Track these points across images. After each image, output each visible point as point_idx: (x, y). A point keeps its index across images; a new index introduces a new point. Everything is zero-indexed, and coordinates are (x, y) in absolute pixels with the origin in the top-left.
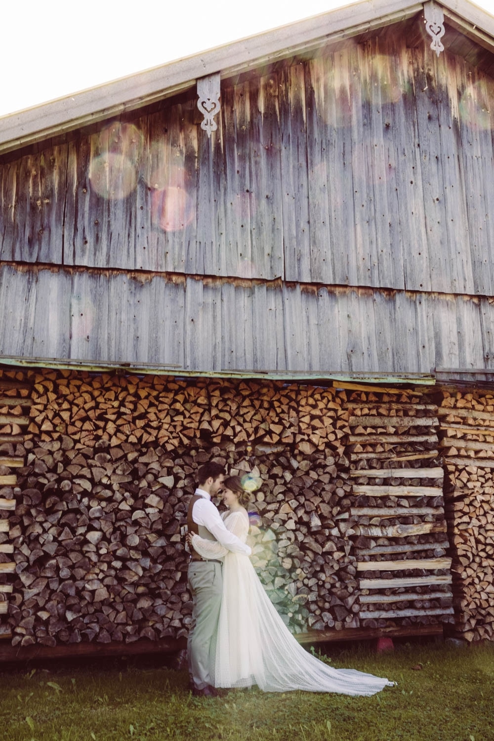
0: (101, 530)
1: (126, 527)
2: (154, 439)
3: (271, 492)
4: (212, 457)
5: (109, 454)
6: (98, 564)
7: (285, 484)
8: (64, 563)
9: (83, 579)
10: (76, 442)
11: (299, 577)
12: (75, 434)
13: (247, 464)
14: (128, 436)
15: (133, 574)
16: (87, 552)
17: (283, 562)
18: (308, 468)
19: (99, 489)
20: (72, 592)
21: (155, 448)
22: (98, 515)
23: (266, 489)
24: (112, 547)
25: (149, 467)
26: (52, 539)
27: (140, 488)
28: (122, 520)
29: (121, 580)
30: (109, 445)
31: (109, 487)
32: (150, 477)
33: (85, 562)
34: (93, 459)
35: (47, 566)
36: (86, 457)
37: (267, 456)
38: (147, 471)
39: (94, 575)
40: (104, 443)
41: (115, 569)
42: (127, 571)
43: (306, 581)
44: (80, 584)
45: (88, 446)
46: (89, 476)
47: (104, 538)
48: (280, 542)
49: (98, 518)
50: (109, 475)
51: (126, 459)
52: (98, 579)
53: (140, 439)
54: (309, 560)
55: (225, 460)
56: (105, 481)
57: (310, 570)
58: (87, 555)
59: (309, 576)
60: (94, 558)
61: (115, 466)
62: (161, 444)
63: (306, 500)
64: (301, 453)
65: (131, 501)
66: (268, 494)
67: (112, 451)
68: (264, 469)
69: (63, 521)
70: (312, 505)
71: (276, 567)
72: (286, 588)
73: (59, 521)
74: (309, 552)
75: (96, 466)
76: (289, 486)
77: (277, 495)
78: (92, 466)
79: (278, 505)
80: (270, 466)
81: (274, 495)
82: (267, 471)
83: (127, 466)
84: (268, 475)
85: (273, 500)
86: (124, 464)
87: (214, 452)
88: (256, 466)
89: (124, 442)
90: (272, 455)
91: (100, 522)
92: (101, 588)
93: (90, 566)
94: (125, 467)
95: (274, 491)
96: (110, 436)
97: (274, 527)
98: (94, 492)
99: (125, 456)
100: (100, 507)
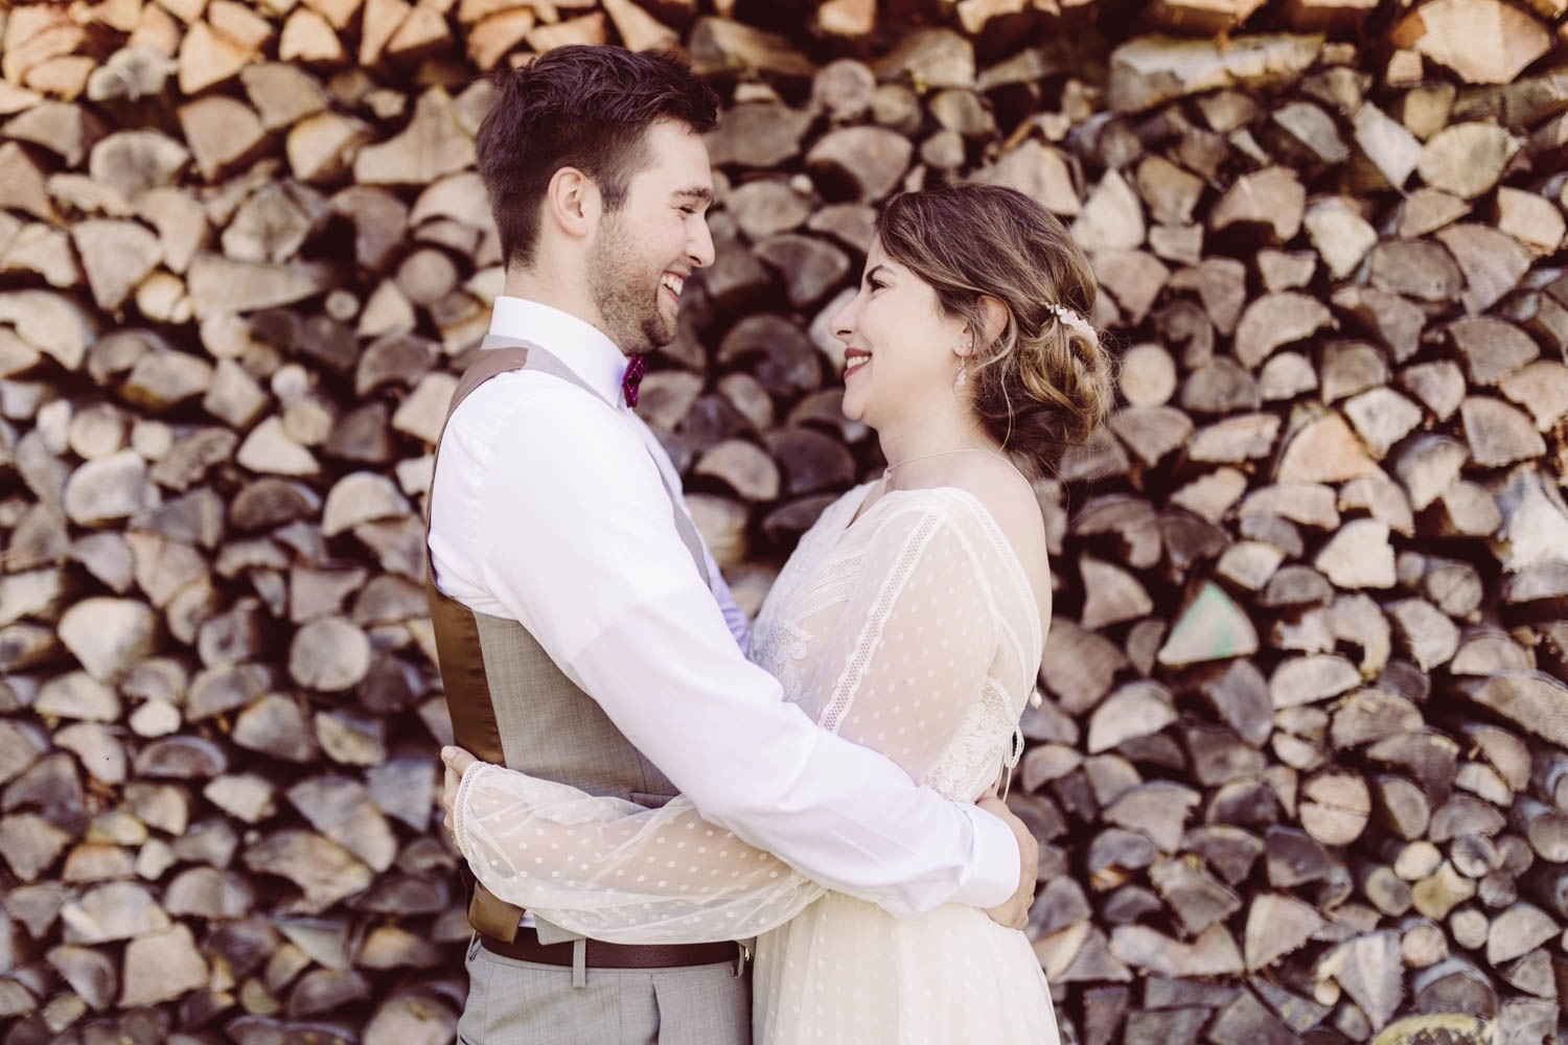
0: (135, 593)
1: (286, 576)
2: (437, 29)
3: (1224, 345)
4: (821, 127)
5: (178, 134)
6: (131, 793)
7: (1322, 285)
9: (53, 871)
11: (1418, 898)
13: (1051, 163)
14: (278, 23)
15: (337, 857)
16: (66, 722)
17: (1301, 798)
18: (1485, 176)
19: (125, 351)
21: (455, 91)
22: (114, 504)
23: (1182, 324)
24: (207, 697)
25: (427, 206)
27: (367, 341)
28: (262, 530)
29: (273, 892)
30: (173, 81)
31: (186, 337)
32: (428, 273)
33: (53, 781)
34: (83, 168)
36: (47, 160)
37: (1192, 105)
38: (410, 233)
39: (118, 856)
40: (136, 68)
41: (238, 826)
42: (297, 841)
43: (1469, 926)
44: (34, 904)
45: (51, 95)
46: (61, 272)
47: (165, 643)
48: (1288, 673)
49: (119, 525)
50: (177, 264)
51: (284, 171)
52: (140, 880)
53: (351, 34)
54: (1497, 792)
55: (901, 147)
56: (159, 301)
57: (1498, 856)
58: (62, 739)
59: (1490, 894)
60: (106, 763)
61: (218, 207)
62: (487, 60)
63: (1473, 390)
64: (1436, 74)
65: (313, 419)
66: (1201, 355)
67: (194, 119)
68: (1173, 189)
70: (1517, 421)
71: (1256, 828)
72: (1327, 967)
74: (1487, 737)
75: (101, 213)
76: (1349, 298)
77: (1265, 360)
78: (75, 214)
79: (1269, 426)
80: (1209, 172)
81: (1239, 363)
82: (1189, 202)
83: (290, 207)
84: (1198, 230)
85: (1233, 393)
86: (271, 194)
87: (833, 100)
88: (1112, 178)
89: (260, 57)
90: (1225, 96)
91: (131, 549)
92: (154, 932)
93: (85, 803)
94: (274, 216)
95: (1243, 333)
96: (181, 27)
97: (1243, 571)
98: (98, 370)
99: (275, 146)
100: (132, 459)
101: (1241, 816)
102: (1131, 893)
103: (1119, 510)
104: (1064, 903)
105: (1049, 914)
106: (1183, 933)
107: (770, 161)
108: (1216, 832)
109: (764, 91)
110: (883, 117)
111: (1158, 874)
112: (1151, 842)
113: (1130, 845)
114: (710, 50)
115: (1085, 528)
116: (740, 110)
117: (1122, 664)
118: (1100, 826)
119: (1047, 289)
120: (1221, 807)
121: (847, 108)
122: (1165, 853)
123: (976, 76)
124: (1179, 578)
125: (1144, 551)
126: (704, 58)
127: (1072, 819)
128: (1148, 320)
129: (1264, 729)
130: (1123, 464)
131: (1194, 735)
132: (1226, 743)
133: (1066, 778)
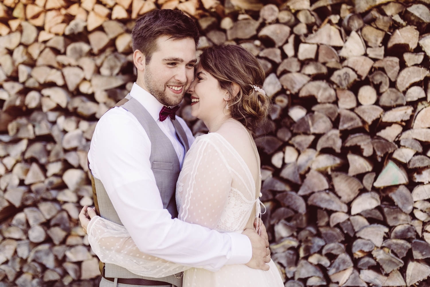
0: (80, 167)
2: (152, 7)
3: (393, 84)
4: (263, 25)
5: (88, 42)
8: (36, 220)
9: (63, 242)
10: (40, 29)
12: (36, 17)
13: (334, 31)
14: (111, 9)
16: (65, 202)
19: (77, 102)
20: (50, 262)
22: (74, 144)
23: (378, 78)
26: (17, 182)
30: (86, 28)
31: (91, 97)
33: (62, 218)
34: (65, 53)
35: (14, 222)
36: (56, 52)
39: (79, 239)
40: (76, 25)
44: (59, 250)
45: (57, 34)
46: (60, 82)
48: (418, 190)
49: (75, 149)
50: (88, 77)
51: (115, 50)
52: (84, 245)
53: (129, 11)
55: (287, 29)
56: (85, 88)
58: (64, 207)
61: (99, 61)
66: (385, 88)
67: (92, 38)
68: (374, 36)
69: (28, 155)
73: (23, 154)
75: (70, 65)
77: (407, 89)
78: (64, 66)
79: (409, 110)
80: (386, 29)
81: (398, 90)
82: (380, 40)
83: (116, 60)
84: (383, 48)
85: (396, 100)
86: (111, 57)
87: (266, 17)
88: (353, 33)
89: (107, 19)
90: (391, 4)
91: (78, 156)
92: (88, 260)
93: (70, 224)
94: (112, 63)
95: (399, 80)
96: (88, 12)
97: (401, 157)
98: (70, 108)
99: (112, 43)
100: (79, 132)
101: (403, 236)
102: (367, 259)
103: (359, 138)
104: (344, 262)
105: (339, 265)
106: (384, 273)
107: (248, 37)
108: (394, 241)
109: (246, 16)
110: (282, 21)
111: (374, 254)
112: (372, 243)
113: (366, 244)
114: (230, 5)
115: (348, 144)
116: (239, 22)
117: (362, 187)
118: (355, 238)
119: (250, 79)
120: (396, 233)
121: (270, 19)
122: (377, 247)
123: (311, 5)
124: (379, 160)
125: (368, 151)
126: (229, 8)
127: (347, 236)
128: (367, 78)
129: (410, 208)
130: (361, 124)
131: (386, 210)
132: (397, 212)
133: (344, 222)
